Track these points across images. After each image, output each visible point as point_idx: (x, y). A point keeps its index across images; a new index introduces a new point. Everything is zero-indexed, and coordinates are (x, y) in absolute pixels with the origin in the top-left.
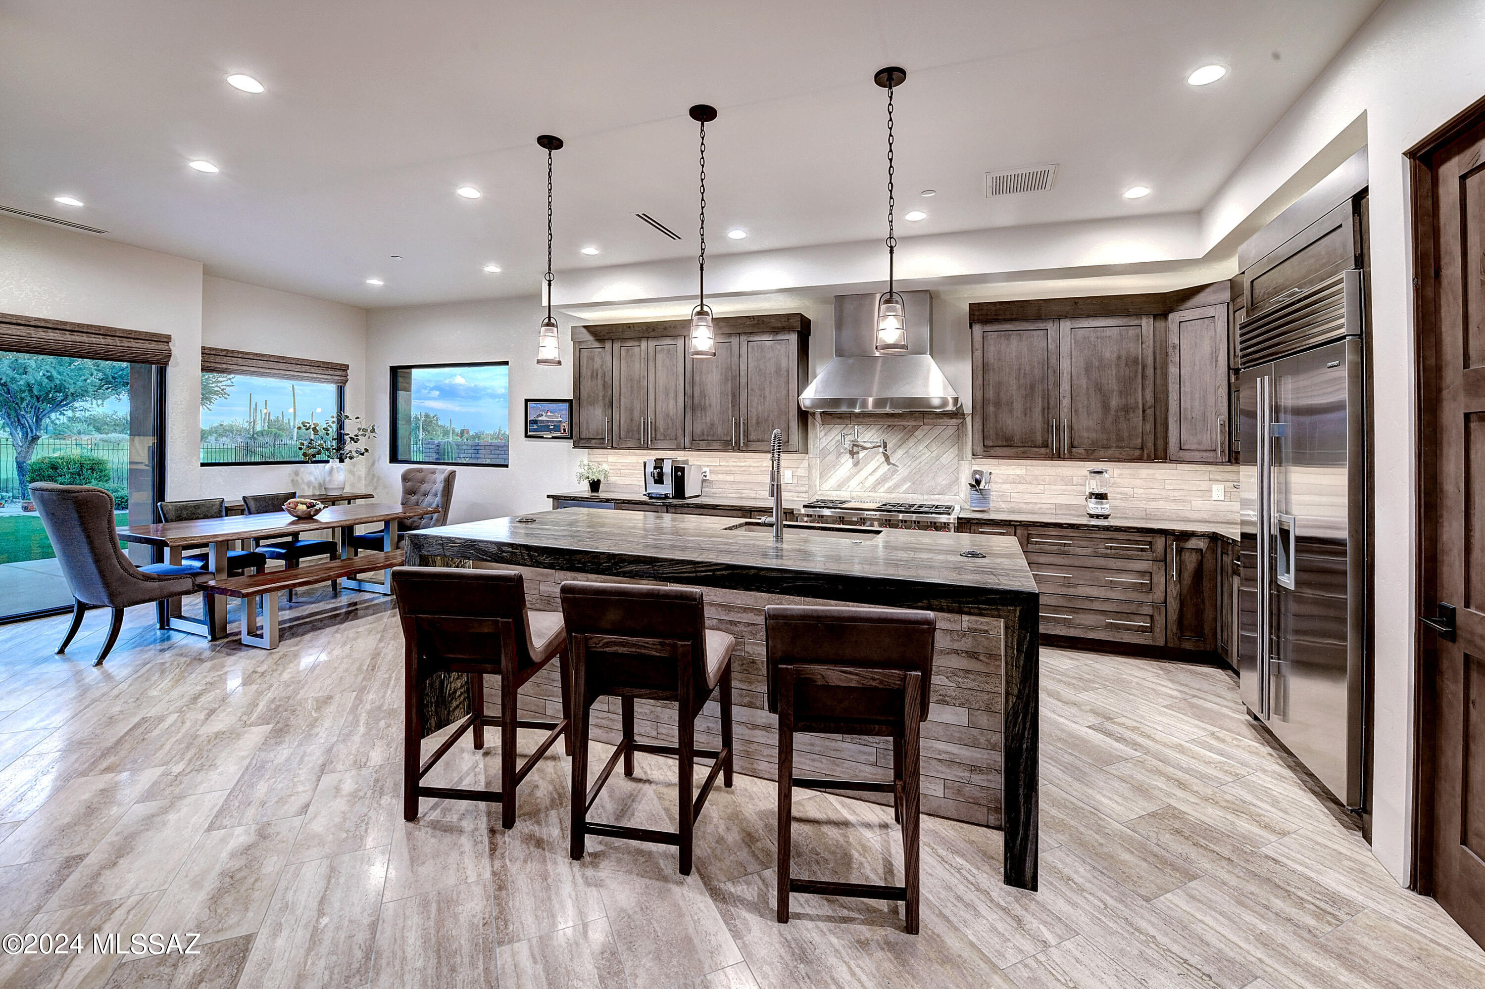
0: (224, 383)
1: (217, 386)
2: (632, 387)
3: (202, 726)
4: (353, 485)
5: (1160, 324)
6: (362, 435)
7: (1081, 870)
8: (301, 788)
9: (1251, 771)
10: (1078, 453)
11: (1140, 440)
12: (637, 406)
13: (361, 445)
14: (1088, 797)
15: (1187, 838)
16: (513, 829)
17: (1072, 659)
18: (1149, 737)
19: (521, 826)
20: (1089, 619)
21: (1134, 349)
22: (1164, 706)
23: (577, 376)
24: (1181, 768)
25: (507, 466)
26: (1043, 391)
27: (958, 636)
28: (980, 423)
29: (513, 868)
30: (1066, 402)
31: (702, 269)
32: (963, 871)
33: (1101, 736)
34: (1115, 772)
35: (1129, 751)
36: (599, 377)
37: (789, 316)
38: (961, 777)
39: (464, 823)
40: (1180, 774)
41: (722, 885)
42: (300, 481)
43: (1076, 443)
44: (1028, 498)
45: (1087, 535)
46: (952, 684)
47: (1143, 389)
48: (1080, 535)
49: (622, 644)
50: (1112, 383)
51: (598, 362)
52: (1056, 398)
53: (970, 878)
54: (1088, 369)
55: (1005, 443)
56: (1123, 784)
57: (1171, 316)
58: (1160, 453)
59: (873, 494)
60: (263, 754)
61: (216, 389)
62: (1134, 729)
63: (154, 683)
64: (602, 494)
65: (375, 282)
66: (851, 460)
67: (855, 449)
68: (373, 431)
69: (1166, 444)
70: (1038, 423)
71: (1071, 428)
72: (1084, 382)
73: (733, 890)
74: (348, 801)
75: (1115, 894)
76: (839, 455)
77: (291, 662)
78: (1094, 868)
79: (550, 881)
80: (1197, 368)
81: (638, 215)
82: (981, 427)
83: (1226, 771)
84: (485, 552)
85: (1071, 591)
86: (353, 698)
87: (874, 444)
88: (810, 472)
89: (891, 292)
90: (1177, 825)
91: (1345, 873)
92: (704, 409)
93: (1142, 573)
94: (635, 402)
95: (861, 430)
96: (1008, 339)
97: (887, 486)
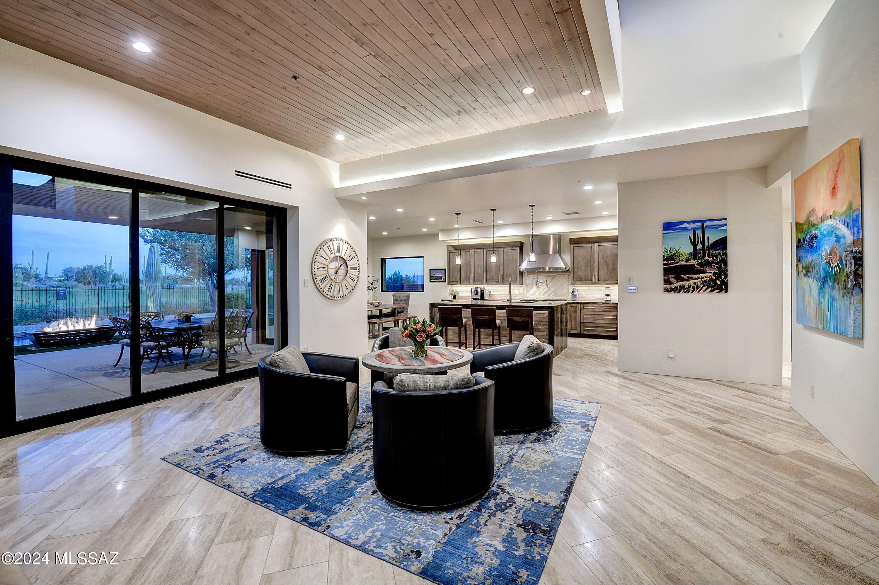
2: (466, 265)
10: (600, 282)
12: (469, 271)
20: (600, 329)
23: (448, 261)
25: (423, 291)
26: (591, 264)
30: (597, 267)
37: (516, 242)
43: (600, 279)
44: (589, 296)
45: (600, 305)
48: (598, 306)
50: (609, 261)
52: (594, 266)
54: (603, 257)
55: (580, 280)
65: (385, 233)
66: (536, 287)
67: (538, 283)
68: (378, 280)
70: (589, 274)
71: (598, 275)
72: (602, 261)
76: (532, 285)
82: (573, 275)
85: (595, 322)
87: (543, 281)
88: (523, 290)
92: (490, 271)
93: (614, 316)
94: (468, 269)
95: (539, 276)
96: (581, 248)
97: (547, 294)
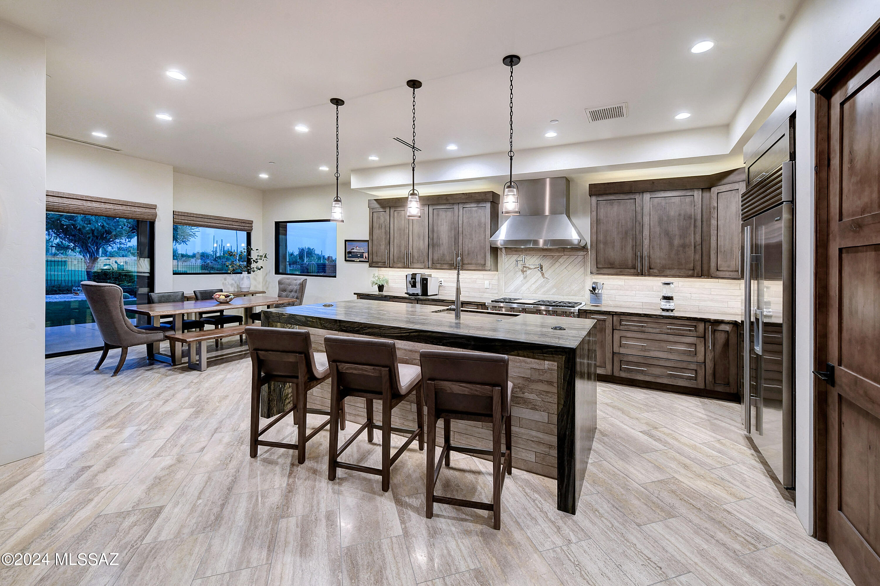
0: (194, 230)
1: (191, 232)
2: (400, 233)
3: (160, 407)
4: (255, 286)
5: (706, 195)
6: (259, 259)
7: (605, 506)
8: (203, 439)
9: (735, 463)
10: (653, 272)
11: (692, 265)
12: (403, 243)
13: (260, 264)
14: (625, 469)
15: (677, 496)
16: (303, 464)
17: (646, 394)
18: (676, 440)
19: (308, 463)
20: (657, 371)
21: (689, 210)
22: (693, 423)
23: (371, 227)
24: (689, 458)
25: (335, 277)
26: (633, 235)
27: (543, 372)
28: (595, 254)
29: (298, 482)
30: (646, 242)
31: (413, 170)
32: (536, 501)
33: (646, 437)
34: (647, 457)
35: (661, 447)
36: (383, 228)
37: (485, 193)
38: (544, 451)
39: (279, 460)
40: (688, 462)
41: (403, 498)
42: (227, 283)
43: (652, 266)
44: (625, 298)
45: (656, 321)
46: (539, 399)
47: (694, 234)
48: (652, 321)
49: (355, 369)
50: (674, 229)
51: (382, 219)
52: (640, 239)
53: (539, 505)
54: (660, 221)
55: (609, 266)
56: (649, 464)
57: (712, 189)
58: (705, 272)
59: (534, 295)
60: (187, 422)
61: (190, 233)
62: (668, 435)
63: (141, 386)
64: (385, 293)
65: (264, 176)
66: (522, 276)
67: (525, 269)
68: (265, 257)
69: (709, 267)
70: (629, 254)
71: (649, 257)
72: (658, 229)
73: (407, 501)
74: (225, 447)
75: (621, 520)
76: (516, 272)
77: (211, 377)
78: (613, 506)
79: (315, 490)
80: (728, 221)
81: (394, 138)
82: (595, 257)
83: (719, 462)
84: (299, 321)
85: (646, 354)
86: (239, 396)
87: (535, 266)
88: (499, 282)
89: (511, 182)
90: (674, 488)
91: (773, 524)
92: (439, 245)
93: (690, 344)
94: (402, 242)
95: (528, 258)
96: (612, 204)
97: (543, 290)
